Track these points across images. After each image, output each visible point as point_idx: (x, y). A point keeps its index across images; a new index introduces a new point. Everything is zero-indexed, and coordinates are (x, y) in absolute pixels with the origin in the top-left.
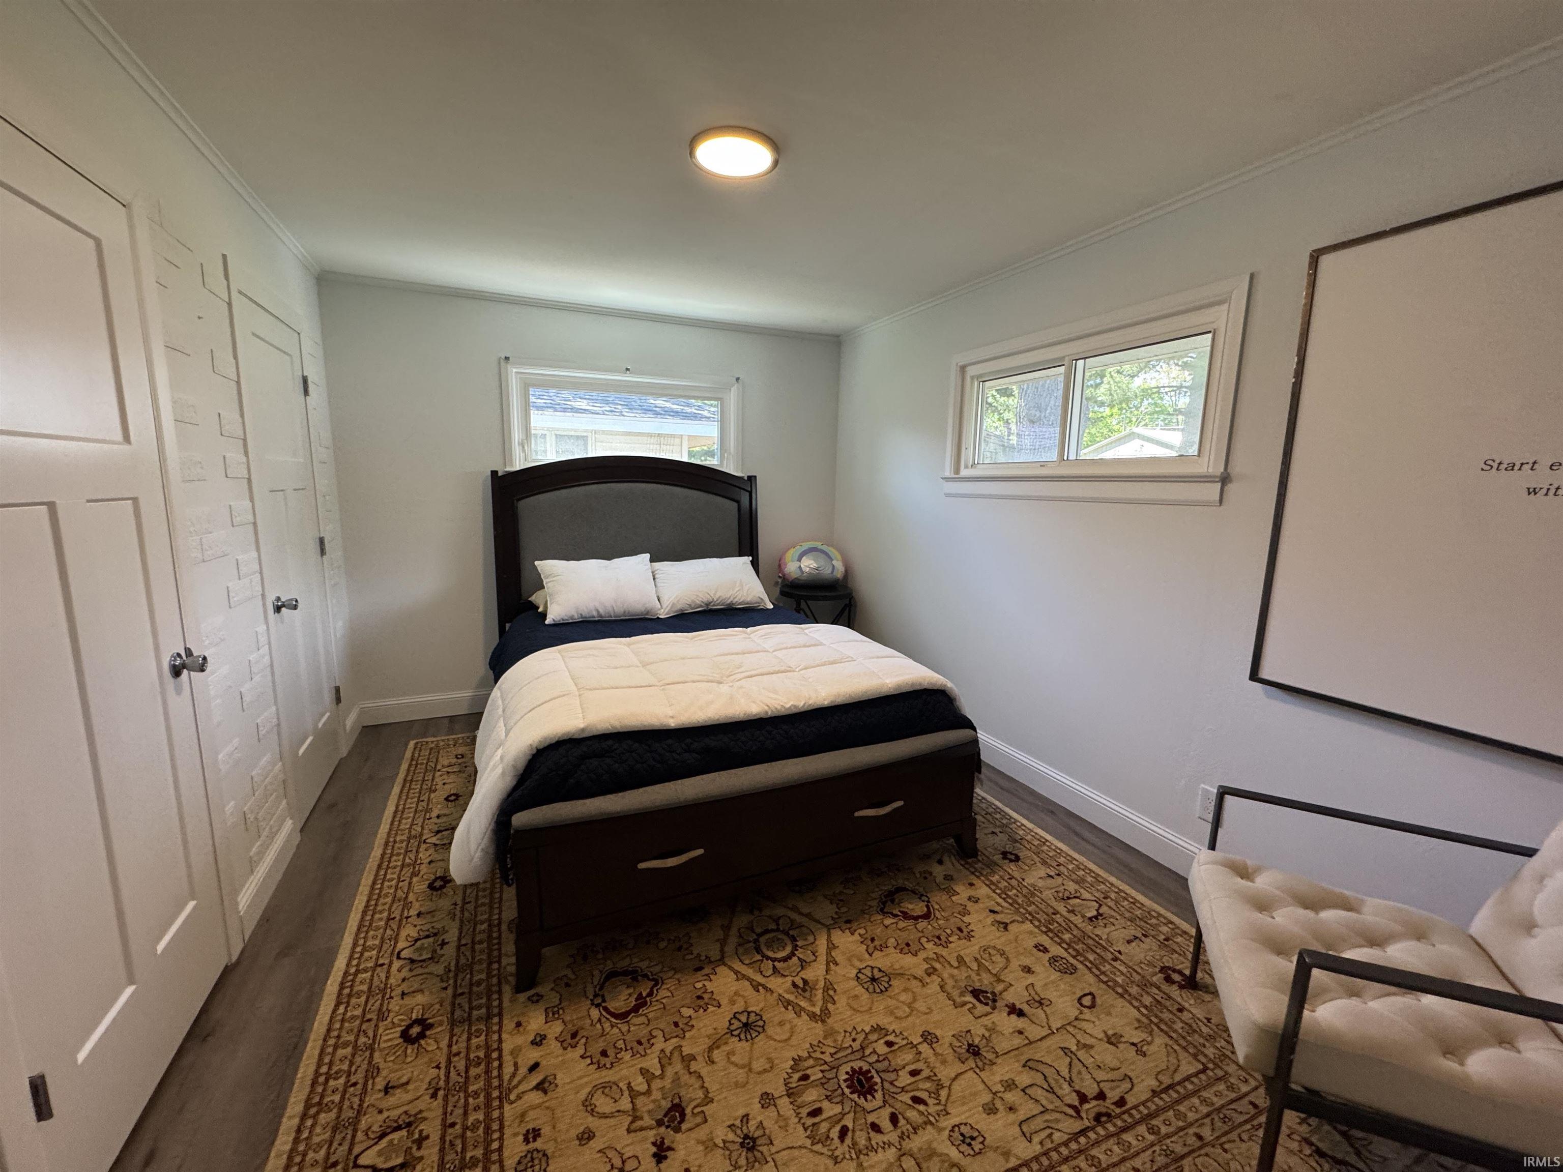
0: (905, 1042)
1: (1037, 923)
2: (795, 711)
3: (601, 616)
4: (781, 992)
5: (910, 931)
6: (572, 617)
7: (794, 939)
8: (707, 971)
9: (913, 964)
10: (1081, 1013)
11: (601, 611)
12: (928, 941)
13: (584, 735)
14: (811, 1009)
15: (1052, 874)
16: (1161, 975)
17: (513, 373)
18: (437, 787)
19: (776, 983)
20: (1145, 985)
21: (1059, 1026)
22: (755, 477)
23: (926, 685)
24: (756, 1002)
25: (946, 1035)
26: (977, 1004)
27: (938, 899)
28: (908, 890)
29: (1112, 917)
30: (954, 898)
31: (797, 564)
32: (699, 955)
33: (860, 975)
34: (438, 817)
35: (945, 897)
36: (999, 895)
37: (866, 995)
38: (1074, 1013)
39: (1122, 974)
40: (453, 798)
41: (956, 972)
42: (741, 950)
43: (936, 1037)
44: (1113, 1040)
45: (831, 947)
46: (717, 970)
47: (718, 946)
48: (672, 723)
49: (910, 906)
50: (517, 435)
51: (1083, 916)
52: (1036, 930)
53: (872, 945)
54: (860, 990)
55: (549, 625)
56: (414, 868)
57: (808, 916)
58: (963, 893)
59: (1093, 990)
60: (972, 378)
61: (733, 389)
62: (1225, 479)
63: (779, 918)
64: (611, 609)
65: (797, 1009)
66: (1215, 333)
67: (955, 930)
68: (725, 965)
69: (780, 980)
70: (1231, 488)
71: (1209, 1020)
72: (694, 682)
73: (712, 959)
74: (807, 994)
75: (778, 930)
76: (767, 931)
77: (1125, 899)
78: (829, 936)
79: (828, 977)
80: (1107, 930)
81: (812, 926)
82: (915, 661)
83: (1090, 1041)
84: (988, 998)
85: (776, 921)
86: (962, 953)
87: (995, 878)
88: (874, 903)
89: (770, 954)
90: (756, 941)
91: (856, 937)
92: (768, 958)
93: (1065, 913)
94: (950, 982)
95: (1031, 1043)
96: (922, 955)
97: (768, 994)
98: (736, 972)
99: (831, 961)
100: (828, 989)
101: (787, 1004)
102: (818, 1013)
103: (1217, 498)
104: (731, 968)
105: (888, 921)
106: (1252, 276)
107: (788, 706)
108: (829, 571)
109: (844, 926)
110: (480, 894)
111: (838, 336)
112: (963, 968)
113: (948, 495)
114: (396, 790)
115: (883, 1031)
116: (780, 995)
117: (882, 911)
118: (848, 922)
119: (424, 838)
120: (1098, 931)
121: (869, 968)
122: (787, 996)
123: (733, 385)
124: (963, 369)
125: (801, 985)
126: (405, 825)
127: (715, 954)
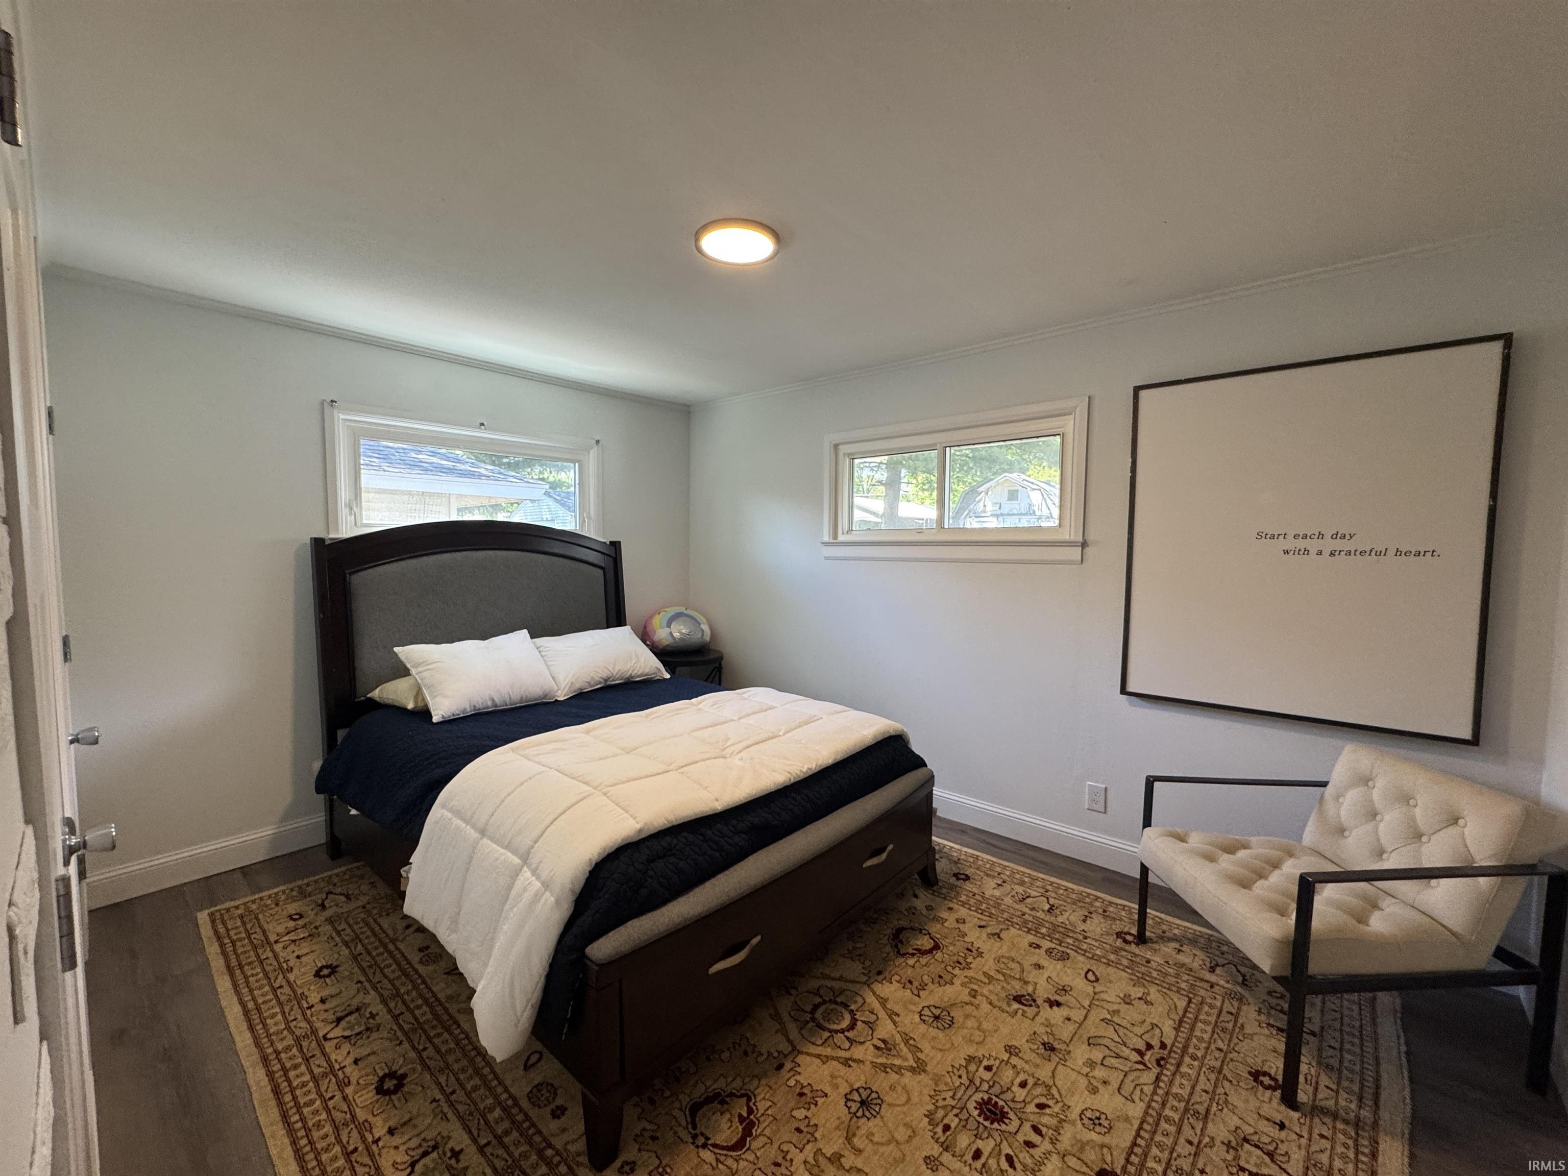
0: (997, 1062)
1: (1018, 927)
2: (810, 773)
3: (496, 706)
4: (870, 1058)
5: (932, 966)
6: (464, 711)
7: (846, 1006)
8: (788, 1065)
9: (954, 992)
10: (1094, 988)
11: (496, 699)
12: (953, 968)
13: (643, 836)
14: (906, 1064)
15: (999, 882)
16: (1119, 940)
17: (342, 419)
18: (291, 964)
19: (858, 1052)
20: (1116, 951)
21: (1088, 1003)
22: (619, 542)
24: (858, 1077)
25: (1020, 1042)
26: (1025, 1008)
27: (935, 929)
28: (906, 929)
29: (1061, 905)
30: (946, 924)
32: (769, 1054)
33: (923, 1018)
34: (323, 1001)
35: (939, 926)
36: (976, 911)
37: (941, 1035)
38: (1090, 989)
39: (1098, 948)
40: (325, 972)
41: (991, 987)
42: (804, 1032)
43: (1016, 1048)
44: (1127, 1000)
45: (883, 1002)
46: (797, 1060)
47: (780, 1037)
48: (719, 806)
49: (919, 943)
50: (344, 493)
51: (1043, 911)
52: (1020, 932)
53: (914, 988)
54: (933, 1032)
55: (438, 723)
56: (335, 1076)
57: (841, 979)
58: (951, 920)
59: (1089, 967)
60: (844, 455)
61: (592, 452)
62: (1084, 545)
63: (818, 990)
65: (896, 1069)
66: (1063, 436)
67: (966, 951)
68: (802, 1053)
69: (861, 1048)
70: (1088, 550)
72: (704, 760)
74: (894, 1052)
75: (824, 1002)
76: (816, 1007)
77: (1058, 888)
78: (874, 993)
79: (899, 1029)
80: (1065, 917)
81: (851, 986)
83: (1116, 1007)
84: (1027, 1000)
85: (817, 993)
86: (984, 970)
87: (963, 898)
88: (888, 949)
89: (835, 1027)
90: (813, 1019)
91: (896, 985)
92: (837, 1032)
93: (1029, 912)
94: (993, 998)
95: (1080, 1025)
96: (958, 982)
97: (861, 1065)
99: (892, 1015)
100: (907, 1041)
101: (884, 1068)
102: (915, 1065)
103: (1080, 558)
104: (808, 1054)
105: (911, 961)
106: (1089, 398)
109: (880, 978)
110: (462, 1077)
111: (689, 406)
112: (994, 982)
113: (826, 558)
115: (977, 1060)
116: (872, 1062)
117: (899, 954)
118: (879, 973)
119: (321, 1034)
120: (1060, 919)
121: (926, 1009)
122: (880, 1060)
123: (592, 448)
125: (883, 1046)
127: (785, 1047)
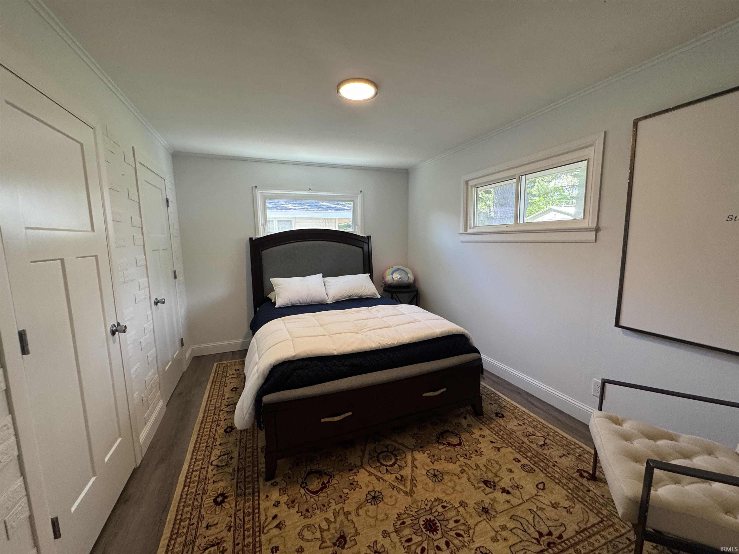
0: (451, 506)
1: (514, 448)
2: (392, 346)
3: (301, 303)
4: (390, 481)
5: (452, 452)
6: (287, 304)
7: (395, 456)
8: (355, 471)
9: (454, 468)
10: (538, 492)
11: (300, 301)
12: (461, 457)
13: (295, 359)
14: (405, 489)
15: (521, 423)
16: (578, 474)
17: (259, 193)
18: (227, 384)
19: (387, 477)
20: (570, 478)
21: (527, 498)
22: (370, 236)
23: (455, 332)
24: (378, 486)
25: (471, 503)
26: (486, 488)
27: (465, 436)
28: (450, 432)
29: (551, 444)
30: (472, 436)
31: (391, 276)
32: (351, 464)
33: (428, 473)
34: (228, 398)
35: (468, 435)
36: (495, 434)
37: (431, 484)
38: (534, 492)
39: (558, 473)
40: (234, 389)
41: (475, 472)
42: (370, 461)
43: (467, 504)
44: (555, 506)
45: (414, 459)
46: (359, 470)
47: (359, 459)
48: (335, 353)
49: (451, 440)
50: (261, 221)
51: (537, 444)
52: (514, 451)
53: (433, 459)
54: (428, 480)
55: (277, 308)
56: (218, 422)
57: (402, 444)
58: (477, 433)
59: (543, 481)
60: (472, 186)
61: (359, 196)
62: (597, 230)
63: (388, 445)
64: (305, 300)
65: (399, 490)
66: (588, 160)
67: (474, 451)
68: (364, 468)
69: (389, 476)
70: (600, 234)
71: (603, 496)
72: (345, 333)
73: (357, 466)
74: (403, 482)
75: (388, 451)
76: (383, 452)
77: (557, 435)
78: (412, 454)
79: (413, 474)
80: (549, 451)
81: (404, 449)
82: (449, 320)
83: (544, 506)
84: (491, 484)
85: (387, 447)
86: (478, 463)
87: (493, 426)
88: (434, 438)
89: (385, 463)
90: (378, 457)
91: (426, 455)
92: (383, 465)
93: (528, 442)
94: (472, 477)
95: (513, 507)
96: (458, 463)
97: (384, 482)
98: (369, 472)
99: (414, 467)
100: (413, 480)
101: (393, 487)
102: (409, 492)
103: (594, 238)
104: (366, 470)
105: (441, 447)
106: (605, 133)
107: (389, 344)
108: (407, 279)
109: (420, 449)
110: (248, 434)
111: (407, 170)
112: (479, 470)
113: (462, 242)
114: (209, 386)
115: (441, 501)
116: (390, 483)
117: (438, 442)
118: (421, 447)
119: (222, 408)
120: (545, 452)
121: (433, 470)
122: (393, 483)
123: (359, 194)
124: (467, 182)
125: (400, 478)
126: (213, 402)
127: (358, 463)
